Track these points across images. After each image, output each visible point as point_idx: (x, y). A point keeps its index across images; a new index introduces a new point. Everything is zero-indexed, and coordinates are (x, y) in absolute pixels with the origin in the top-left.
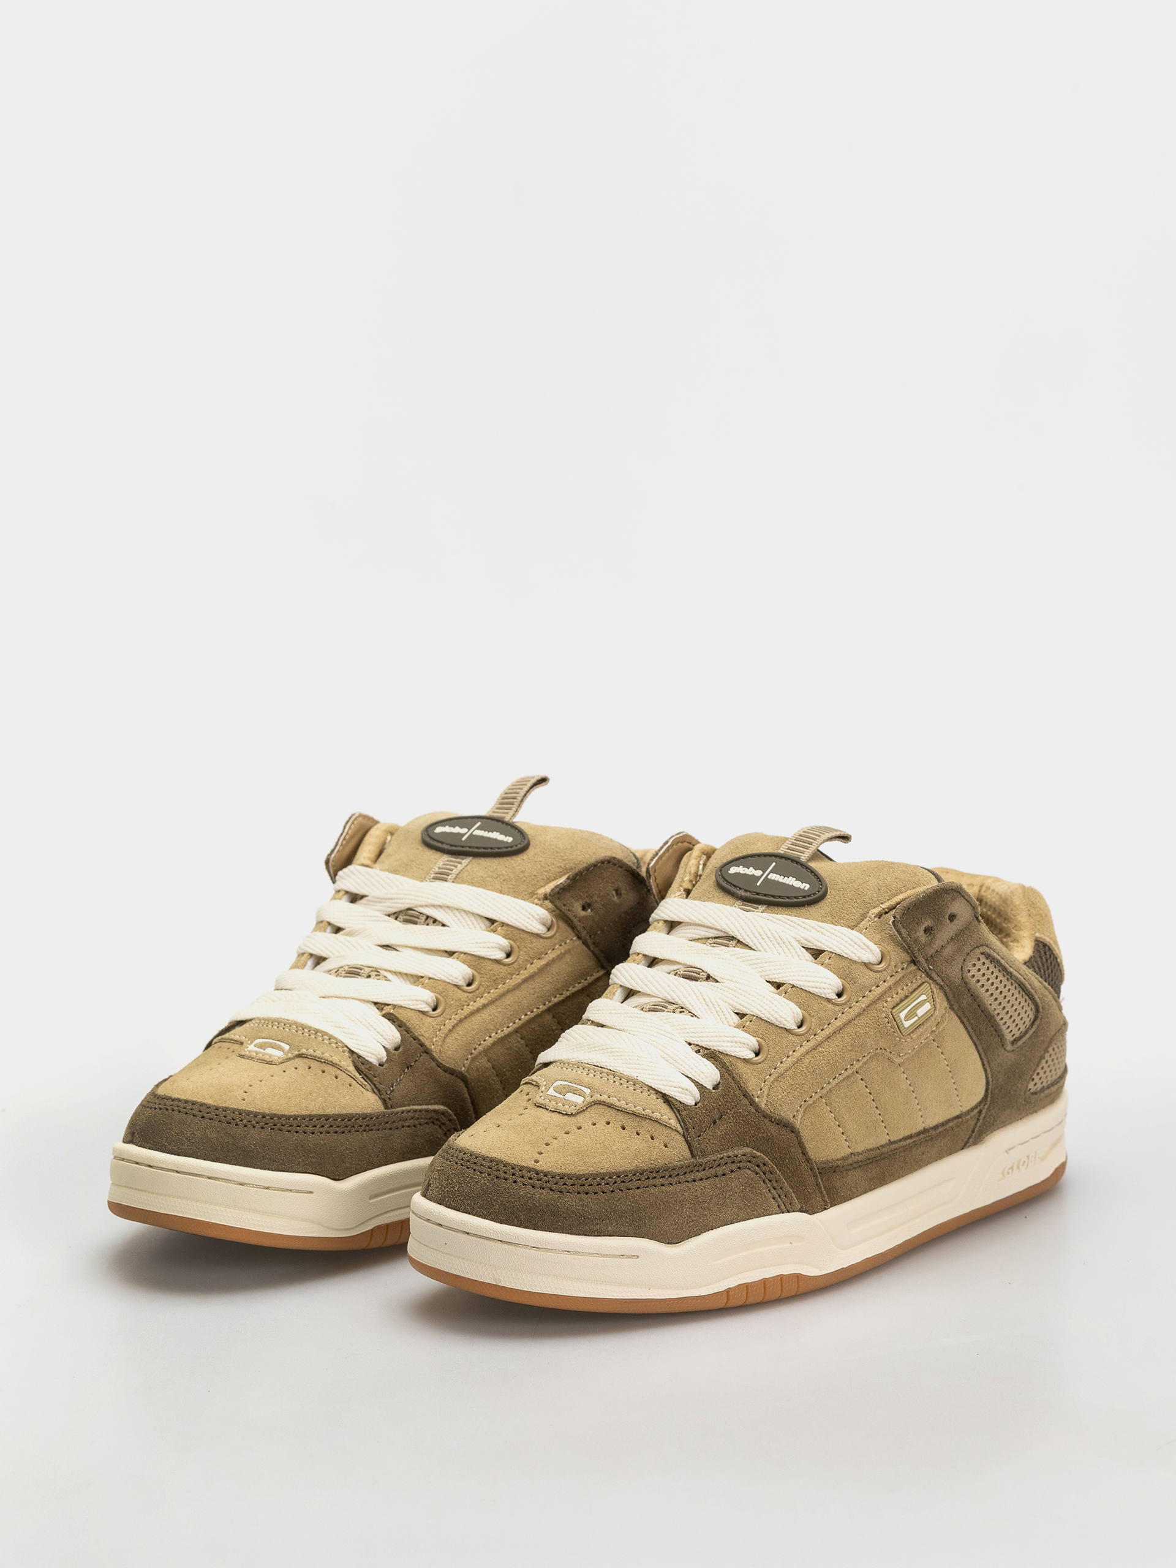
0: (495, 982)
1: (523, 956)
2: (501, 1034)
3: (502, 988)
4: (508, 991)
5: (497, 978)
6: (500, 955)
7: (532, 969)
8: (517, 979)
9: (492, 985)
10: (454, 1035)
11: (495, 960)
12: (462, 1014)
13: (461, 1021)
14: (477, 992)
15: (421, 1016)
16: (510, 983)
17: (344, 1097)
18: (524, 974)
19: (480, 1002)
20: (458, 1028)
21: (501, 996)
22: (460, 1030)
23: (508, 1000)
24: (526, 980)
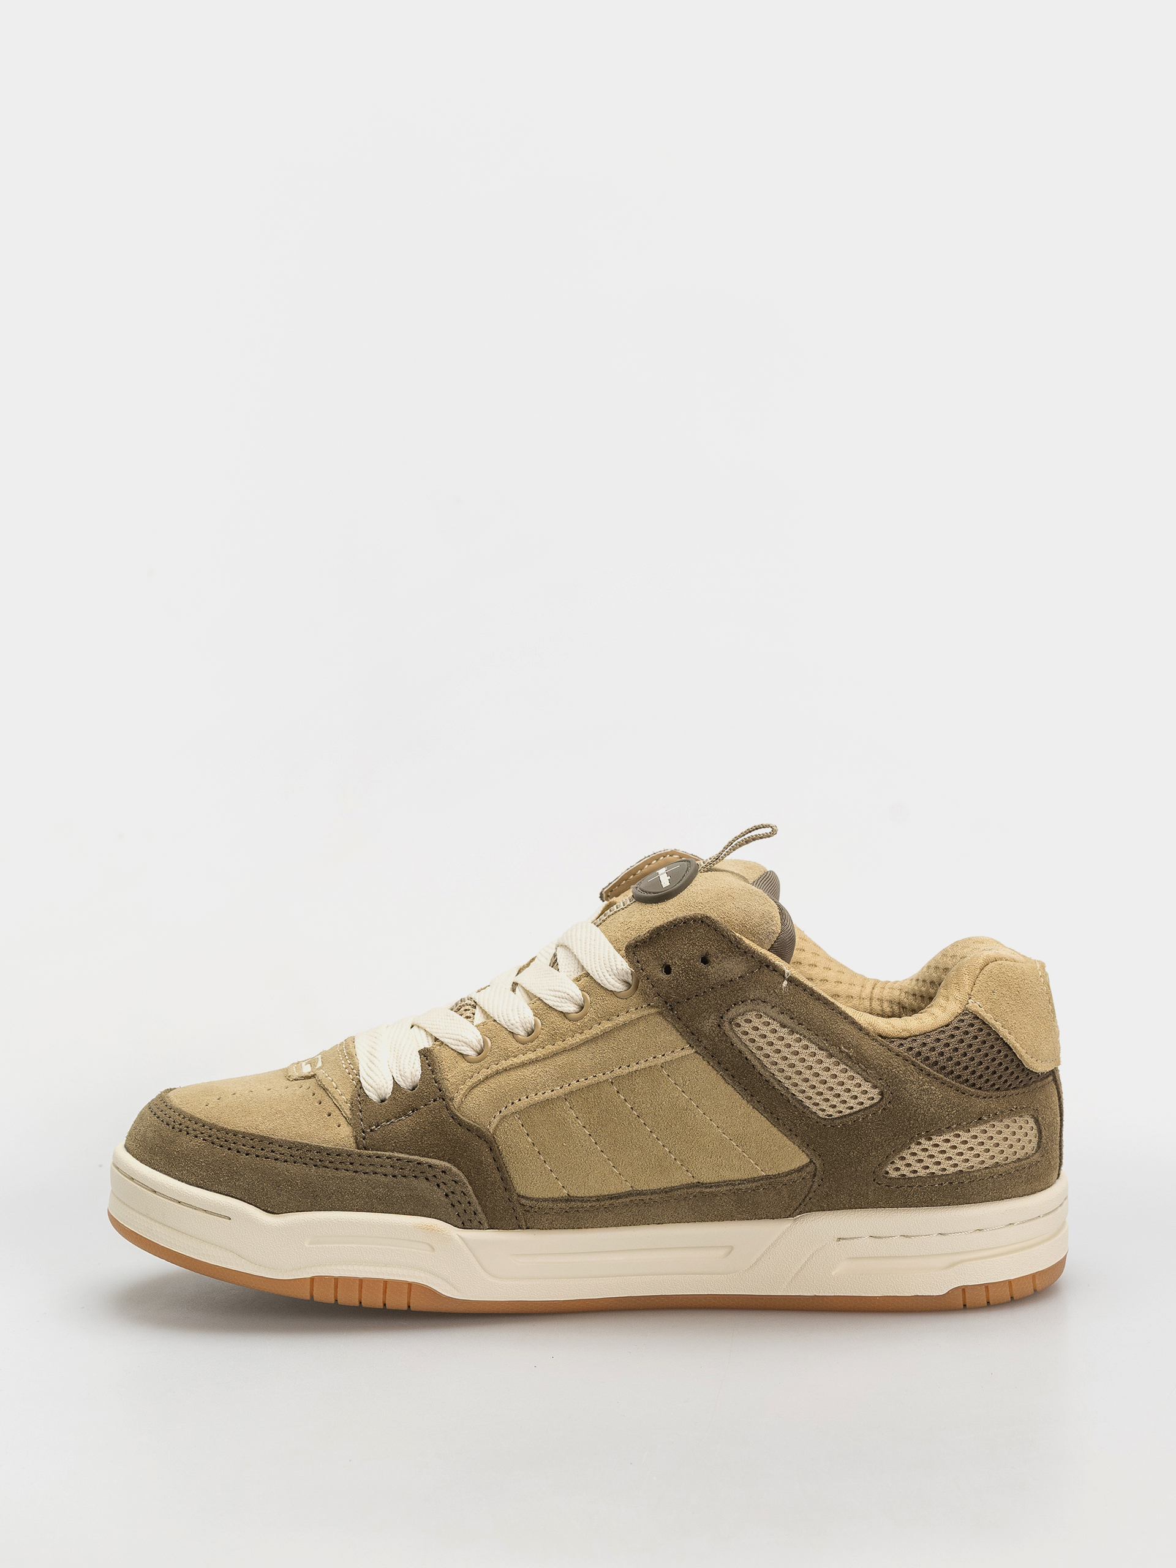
0: (553, 1038)
1: (591, 1014)
2: (540, 1097)
3: (560, 1045)
4: (565, 1050)
5: (556, 1033)
6: (570, 1008)
7: (597, 1030)
8: (579, 1038)
9: (548, 1039)
10: (484, 1087)
11: (562, 1012)
12: (504, 1064)
13: (498, 1073)
14: (530, 1044)
15: (459, 1058)
16: (571, 1041)
17: (310, 1124)
18: (588, 1034)
19: (532, 1056)
20: (492, 1081)
21: (555, 1054)
22: (492, 1083)
23: (560, 1060)
24: (587, 1042)
